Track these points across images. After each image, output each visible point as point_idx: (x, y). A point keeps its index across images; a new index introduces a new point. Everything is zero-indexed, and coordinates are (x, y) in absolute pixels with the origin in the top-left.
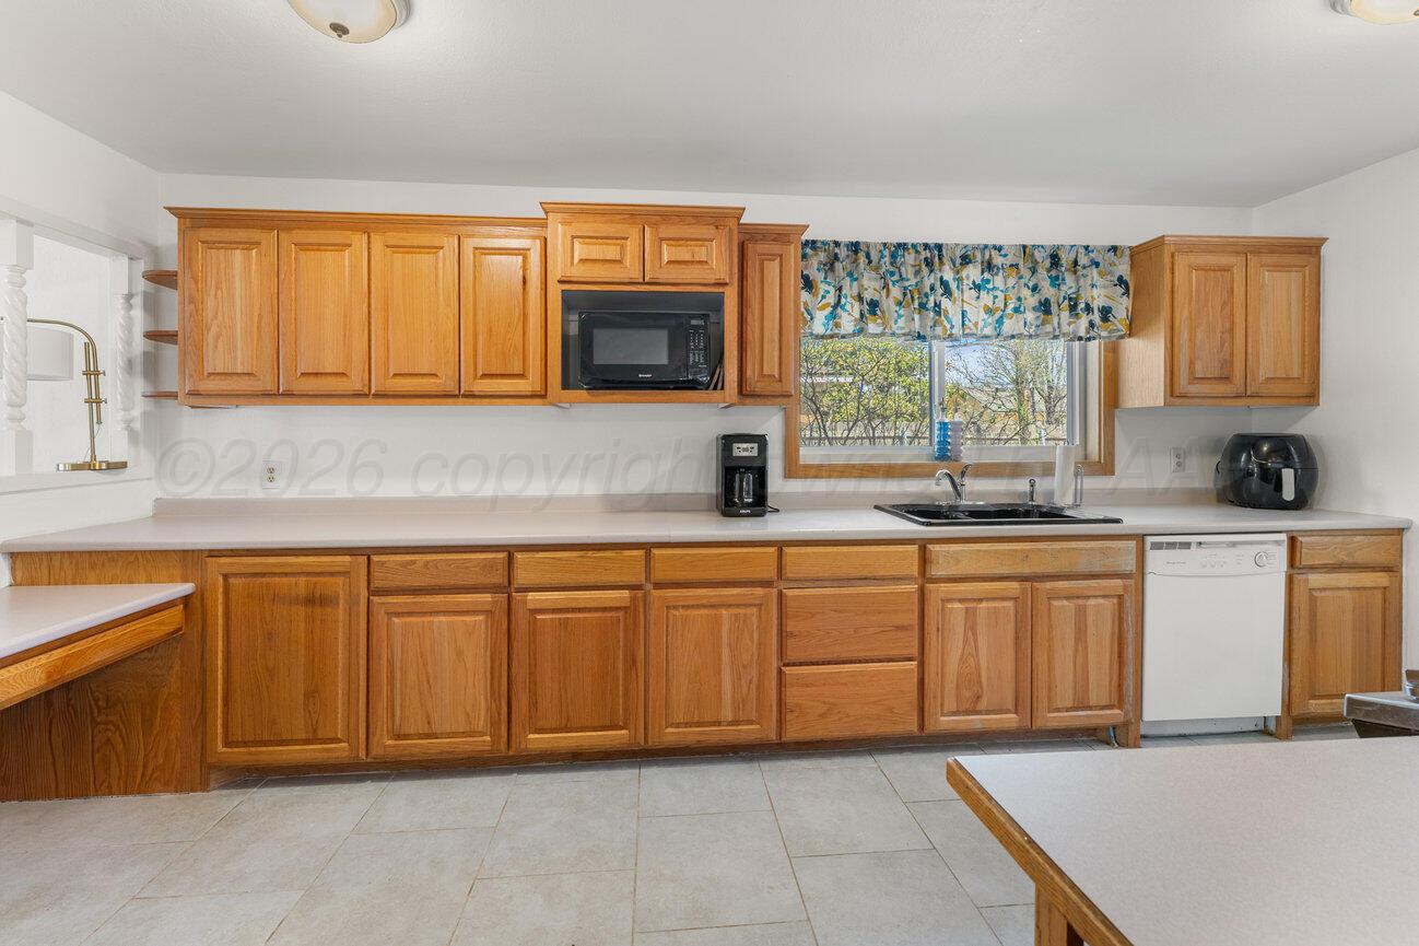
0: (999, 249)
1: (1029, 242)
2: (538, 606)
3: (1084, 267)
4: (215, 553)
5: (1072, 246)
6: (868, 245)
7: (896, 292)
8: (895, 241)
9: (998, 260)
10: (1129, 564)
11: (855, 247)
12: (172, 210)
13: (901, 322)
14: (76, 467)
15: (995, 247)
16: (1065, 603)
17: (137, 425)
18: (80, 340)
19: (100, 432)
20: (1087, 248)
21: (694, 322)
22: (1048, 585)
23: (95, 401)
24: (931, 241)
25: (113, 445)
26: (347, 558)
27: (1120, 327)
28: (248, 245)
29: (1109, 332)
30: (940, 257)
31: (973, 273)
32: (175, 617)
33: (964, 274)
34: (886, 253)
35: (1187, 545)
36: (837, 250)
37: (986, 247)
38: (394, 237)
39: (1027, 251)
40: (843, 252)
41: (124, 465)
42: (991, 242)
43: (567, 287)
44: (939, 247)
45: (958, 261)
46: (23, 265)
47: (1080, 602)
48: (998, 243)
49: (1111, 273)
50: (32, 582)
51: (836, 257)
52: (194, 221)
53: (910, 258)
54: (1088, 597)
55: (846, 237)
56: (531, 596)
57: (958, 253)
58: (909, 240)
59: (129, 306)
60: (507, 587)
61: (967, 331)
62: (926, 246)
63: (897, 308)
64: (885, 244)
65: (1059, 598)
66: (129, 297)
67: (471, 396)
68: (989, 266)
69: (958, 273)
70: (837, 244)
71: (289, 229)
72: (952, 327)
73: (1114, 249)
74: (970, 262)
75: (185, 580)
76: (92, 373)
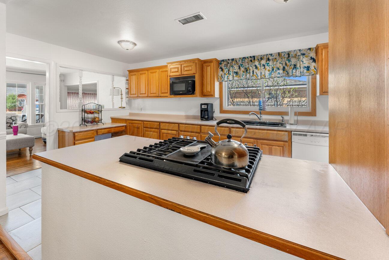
0: (271, 55)
1: (280, 52)
2: (164, 132)
3: (299, 56)
4: (128, 120)
5: (294, 50)
6: (236, 59)
7: (242, 69)
8: (243, 57)
9: (270, 58)
10: (286, 138)
11: (233, 60)
12: (128, 71)
13: (244, 76)
14: (120, 107)
15: (270, 54)
16: (266, 146)
17: (127, 102)
18: (120, 90)
19: (122, 102)
20: (300, 50)
21: (189, 82)
22: (261, 141)
23: (122, 98)
24: (252, 56)
25: (124, 105)
26: (141, 122)
27: (313, 72)
28: (135, 75)
29: (310, 74)
30: (254, 59)
31: (263, 62)
32: (124, 128)
33: (261, 62)
34: (240, 60)
35: (306, 135)
36: (229, 61)
37: (267, 55)
38: (151, 71)
39: (280, 54)
40: (230, 62)
41: (125, 107)
42: (268, 53)
43: (170, 77)
44: (254, 57)
45: (260, 59)
46: (113, 81)
47: (271, 146)
48: (271, 53)
49: (309, 56)
50: (113, 122)
51: (228, 63)
52: (130, 71)
53: (246, 60)
54: (273, 146)
55: (230, 58)
56: (162, 130)
57: (259, 57)
58: (246, 56)
59: (126, 85)
60: (160, 129)
61: (262, 77)
62: (251, 57)
63: (243, 73)
64: (240, 58)
65: (265, 145)
66: (126, 83)
67: (161, 97)
68: (269, 59)
69: (260, 62)
70: (229, 60)
71: (139, 72)
72: (258, 76)
73: (310, 49)
74: (262, 59)
75: (126, 123)
76: (121, 94)
